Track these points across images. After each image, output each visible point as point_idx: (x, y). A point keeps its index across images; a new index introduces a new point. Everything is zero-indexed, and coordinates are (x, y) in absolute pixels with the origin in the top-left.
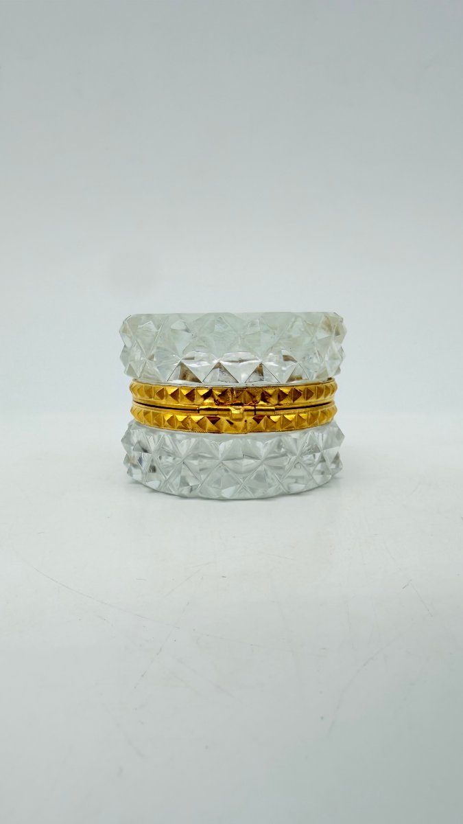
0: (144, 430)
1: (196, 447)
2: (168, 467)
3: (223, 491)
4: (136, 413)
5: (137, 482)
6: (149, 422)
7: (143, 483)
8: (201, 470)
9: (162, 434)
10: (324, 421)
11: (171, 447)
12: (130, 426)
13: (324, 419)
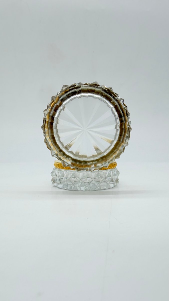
0: (57, 170)
1: (73, 175)
2: (65, 181)
3: (81, 188)
4: (55, 165)
5: (55, 186)
6: (59, 167)
7: (57, 186)
8: (74, 182)
9: (63, 171)
10: (113, 168)
11: (66, 175)
12: (53, 169)
13: (112, 167)
